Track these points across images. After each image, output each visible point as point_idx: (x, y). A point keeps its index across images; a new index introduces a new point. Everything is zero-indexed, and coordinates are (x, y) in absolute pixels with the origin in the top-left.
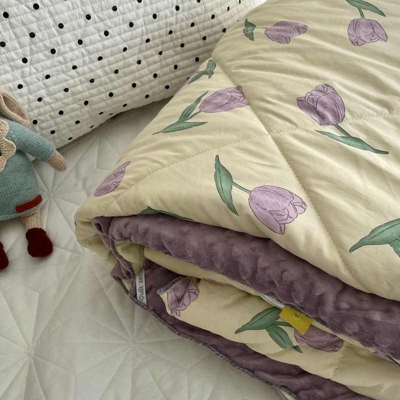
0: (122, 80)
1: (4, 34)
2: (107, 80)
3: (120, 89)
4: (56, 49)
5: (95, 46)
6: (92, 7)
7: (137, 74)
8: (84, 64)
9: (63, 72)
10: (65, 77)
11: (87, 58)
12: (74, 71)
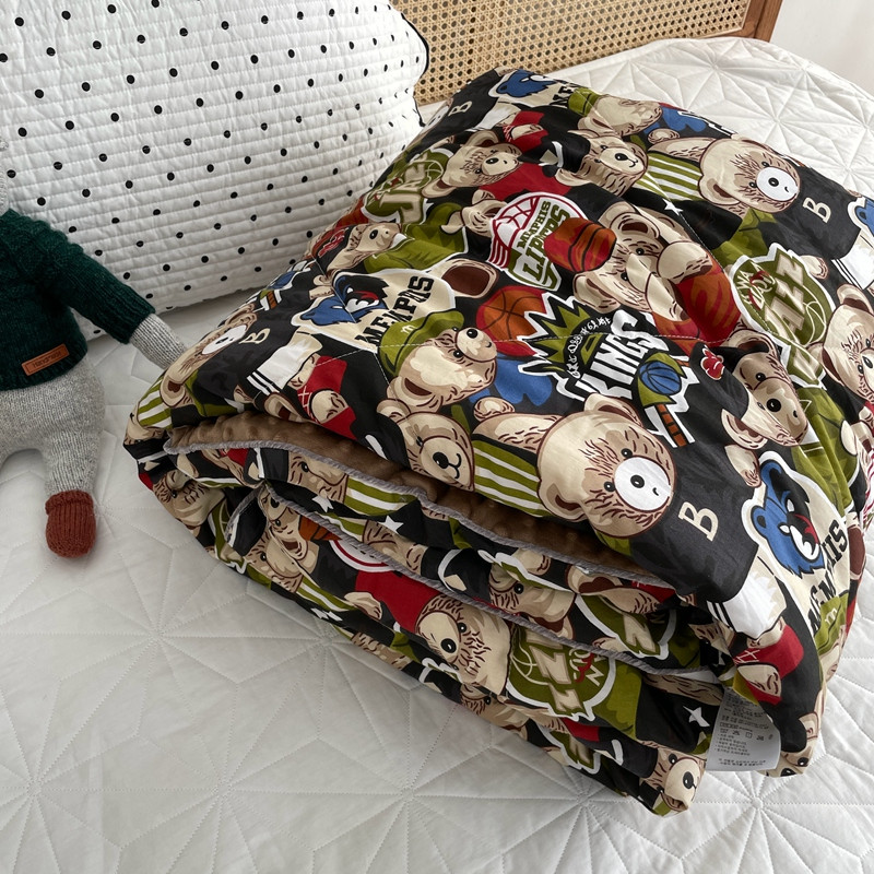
0: (186, 249)
1: (16, 159)
2: (164, 246)
3: (182, 263)
4: (90, 190)
5: (153, 193)
6: (155, 137)
7: (212, 244)
8: (132, 217)
9: (98, 225)
10: (100, 233)
11: (136, 210)
12: (113, 227)
